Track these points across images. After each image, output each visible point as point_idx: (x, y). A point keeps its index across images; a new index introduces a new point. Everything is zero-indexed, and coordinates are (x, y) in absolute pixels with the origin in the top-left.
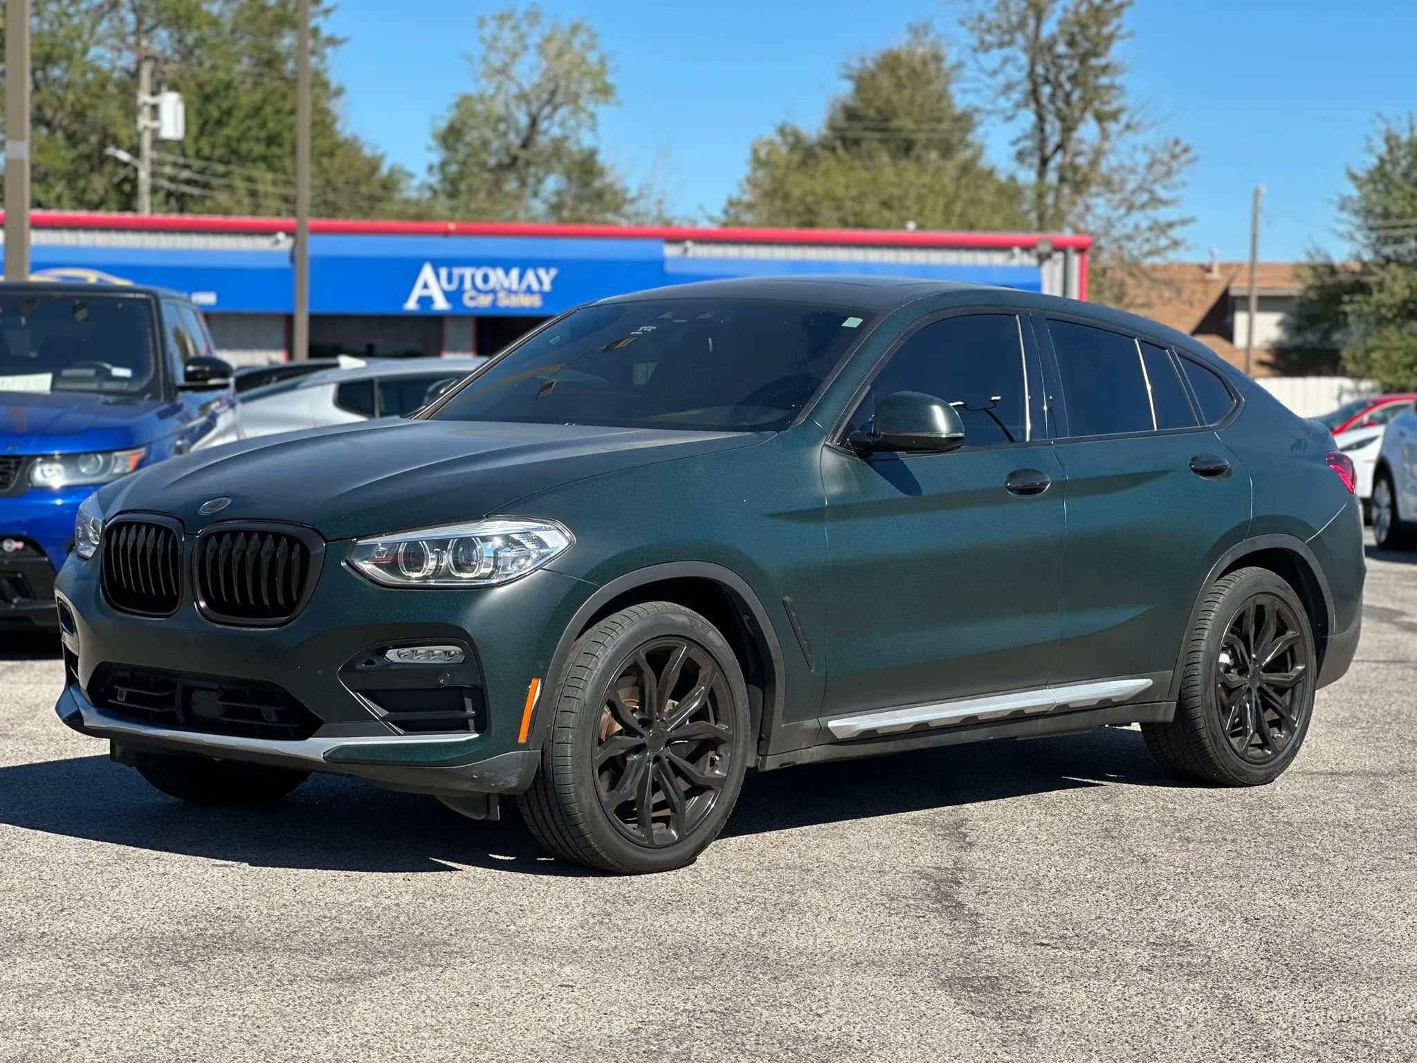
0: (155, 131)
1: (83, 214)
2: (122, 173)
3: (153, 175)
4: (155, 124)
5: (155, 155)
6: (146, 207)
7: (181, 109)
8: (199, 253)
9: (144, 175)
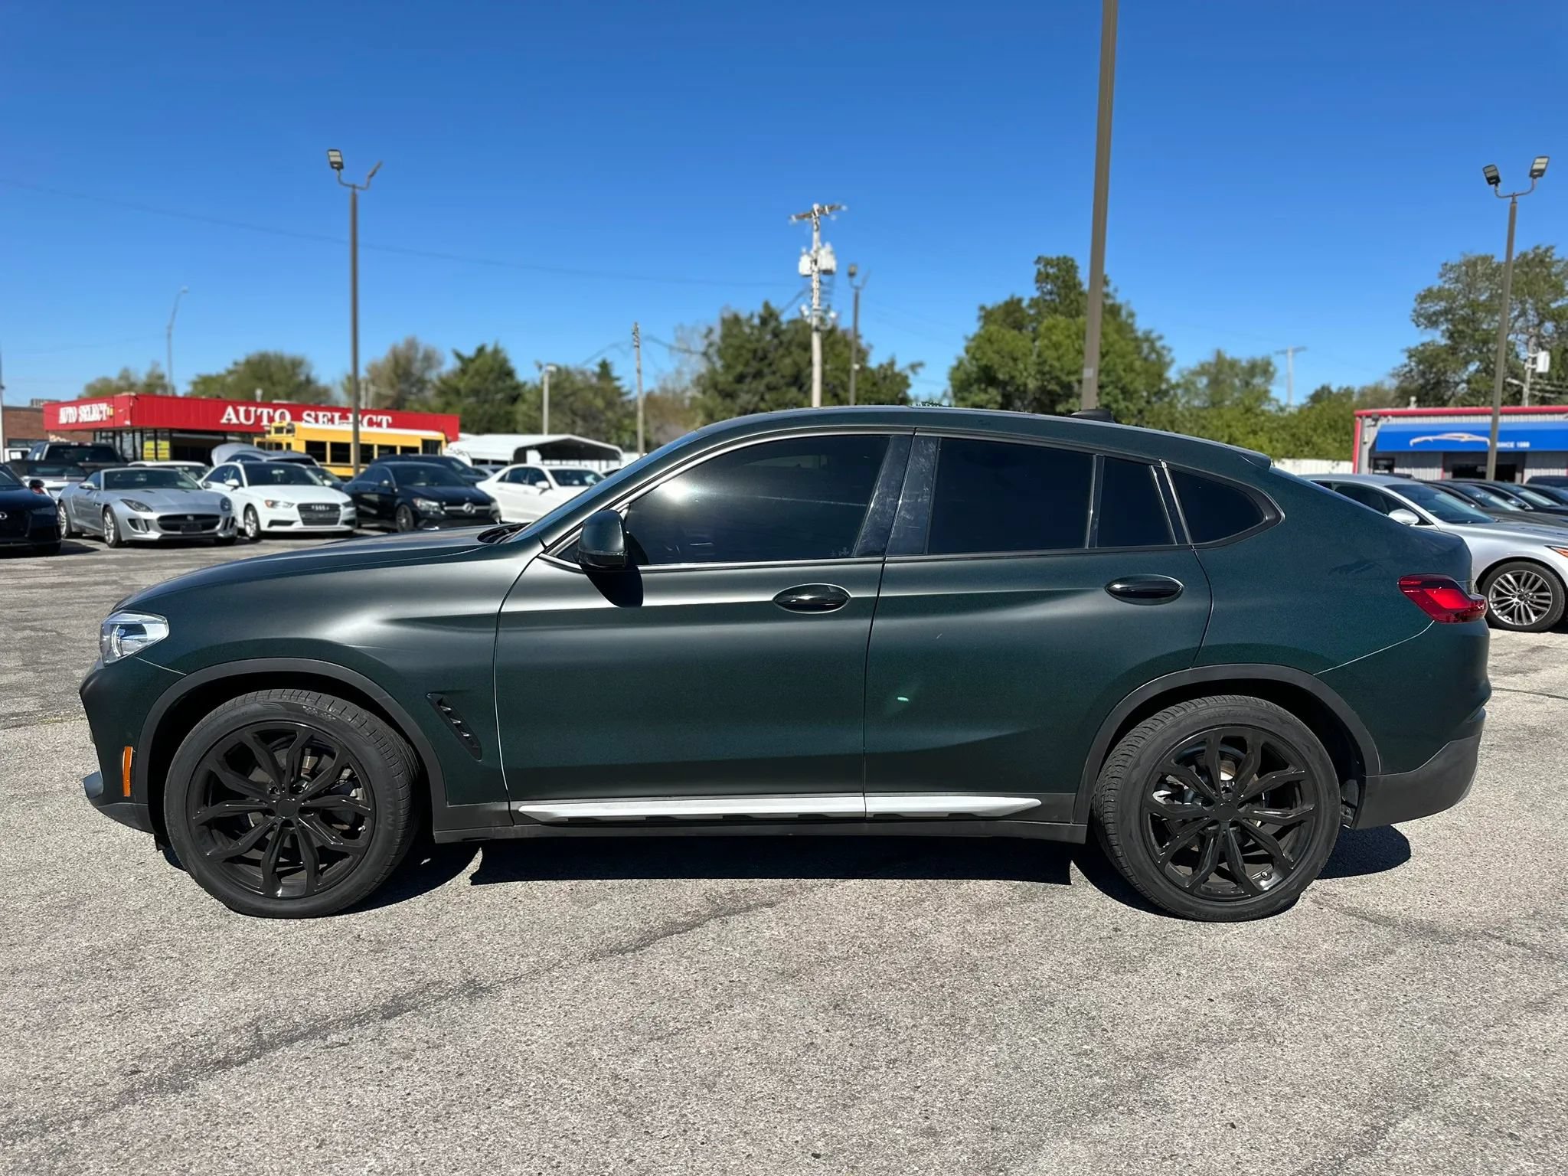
0: (1533, 370)
1: (1461, 409)
2: (1515, 389)
3: (1531, 389)
4: (1534, 366)
5: (1532, 380)
6: (1526, 404)
7: (1548, 358)
8: (1541, 423)
9: (1526, 390)
